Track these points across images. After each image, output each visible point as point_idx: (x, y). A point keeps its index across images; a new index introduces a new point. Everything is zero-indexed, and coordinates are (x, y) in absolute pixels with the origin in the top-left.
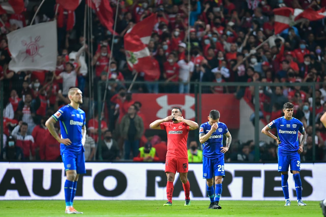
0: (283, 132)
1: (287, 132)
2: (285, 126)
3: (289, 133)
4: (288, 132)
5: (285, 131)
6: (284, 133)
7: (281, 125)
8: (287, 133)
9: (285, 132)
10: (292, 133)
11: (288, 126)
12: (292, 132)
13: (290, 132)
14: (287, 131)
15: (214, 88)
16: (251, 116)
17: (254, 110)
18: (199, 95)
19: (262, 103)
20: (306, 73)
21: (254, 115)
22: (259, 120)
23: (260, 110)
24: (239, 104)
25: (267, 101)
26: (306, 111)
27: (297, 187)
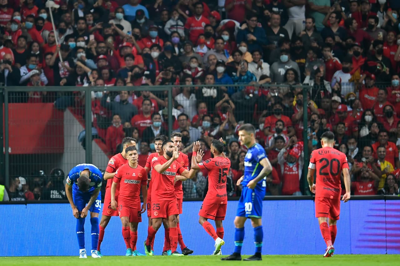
16: (80, 134)
17: (84, 126)
18: (5, 104)
19: (95, 116)
20: (157, 71)
21: (84, 133)
22: (92, 140)
23: (93, 126)
24: (63, 117)
25: (102, 113)
26: (157, 128)
27: (93, 234)
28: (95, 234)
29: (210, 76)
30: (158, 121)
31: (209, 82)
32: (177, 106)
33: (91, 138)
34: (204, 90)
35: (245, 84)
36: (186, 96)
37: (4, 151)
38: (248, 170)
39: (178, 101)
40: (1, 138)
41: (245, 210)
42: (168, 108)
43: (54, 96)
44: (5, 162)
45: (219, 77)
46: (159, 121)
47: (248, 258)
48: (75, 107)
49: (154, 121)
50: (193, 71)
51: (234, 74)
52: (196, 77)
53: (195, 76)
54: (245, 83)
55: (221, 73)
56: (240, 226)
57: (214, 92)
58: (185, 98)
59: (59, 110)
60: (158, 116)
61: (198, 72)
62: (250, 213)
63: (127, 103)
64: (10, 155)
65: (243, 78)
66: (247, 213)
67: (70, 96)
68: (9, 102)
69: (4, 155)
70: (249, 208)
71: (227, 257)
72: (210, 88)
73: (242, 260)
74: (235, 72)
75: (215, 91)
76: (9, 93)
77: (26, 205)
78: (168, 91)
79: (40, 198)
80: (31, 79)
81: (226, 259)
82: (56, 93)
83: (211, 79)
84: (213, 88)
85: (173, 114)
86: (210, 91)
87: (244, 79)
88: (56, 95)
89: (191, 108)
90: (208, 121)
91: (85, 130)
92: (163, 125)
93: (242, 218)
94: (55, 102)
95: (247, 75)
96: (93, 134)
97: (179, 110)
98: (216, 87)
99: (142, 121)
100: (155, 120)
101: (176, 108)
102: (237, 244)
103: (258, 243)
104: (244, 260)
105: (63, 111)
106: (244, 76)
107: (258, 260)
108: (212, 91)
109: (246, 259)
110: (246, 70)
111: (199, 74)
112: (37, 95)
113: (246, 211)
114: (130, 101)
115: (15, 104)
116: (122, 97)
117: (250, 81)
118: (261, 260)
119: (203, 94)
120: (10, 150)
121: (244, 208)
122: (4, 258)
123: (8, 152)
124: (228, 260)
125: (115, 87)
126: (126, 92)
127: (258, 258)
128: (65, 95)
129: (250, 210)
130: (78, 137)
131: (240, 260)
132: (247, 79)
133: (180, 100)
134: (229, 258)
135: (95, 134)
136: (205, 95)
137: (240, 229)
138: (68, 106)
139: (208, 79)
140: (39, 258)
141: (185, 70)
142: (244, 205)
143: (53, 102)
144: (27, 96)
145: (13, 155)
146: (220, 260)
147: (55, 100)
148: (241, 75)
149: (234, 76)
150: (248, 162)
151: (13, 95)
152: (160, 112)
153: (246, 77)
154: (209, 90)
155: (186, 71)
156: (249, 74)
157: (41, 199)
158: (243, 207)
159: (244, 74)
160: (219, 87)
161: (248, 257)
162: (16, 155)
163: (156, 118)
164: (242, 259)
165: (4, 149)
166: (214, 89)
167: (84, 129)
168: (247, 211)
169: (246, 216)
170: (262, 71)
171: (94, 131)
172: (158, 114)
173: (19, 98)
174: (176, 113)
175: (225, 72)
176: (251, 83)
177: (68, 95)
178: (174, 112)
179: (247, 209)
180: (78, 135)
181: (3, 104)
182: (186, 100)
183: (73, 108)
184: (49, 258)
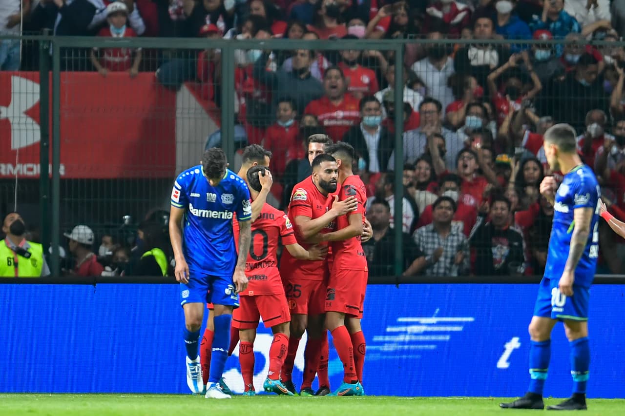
0: (197, 212)
1: (206, 213)
2: (204, 196)
3: (212, 217)
4: (209, 213)
5: (200, 211)
6: (200, 215)
7: (192, 195)
8: (207, 216)
9: (202, 213)
10: (219, 217)
11: (212, 197)
12: (220, 213)
13: (213, 214)
14: (207, 211)
15: (102, 51)
16: (210, 139)
17: (219, 122)
18: (53, 74)
19: (243, 101)
20: (374, 9)
21: (218, 136)
22: (235, 151)
23: (237, 122)
24: (173, 103)
25: (258, 93)
26: (372, 128)
27: (218, 349)
28: (222, 350)
29: (484, 21)
30: (372, 115)
31: (482, 32)
32: (414, 82)
33: (232, 146)
34: (472, 52)
35: (558, 39)
36: (433, 63)
37: (50, 171)
38: (559, 220)
39: (417, 72)
40: (45, 144)
41: (551, 305)
42: (394, 87)
43: (157, 59)
44: (51, 194)
45: (501, 23)
46: (376, 115)
47: (558, 405)
48: (199, 81)
49: (365, 115)
50: (447, 9)
51: (535, 17)
52: (452, 22)
53: (450, 20)
54: (557, 36)
55: (505, 15)
56: (541, 336)
57: (491, 57)
58: (431, 66)
59: (167, 87)
60: (373, 104)
61: (457, 12)
62: (561, 310)
63: (309, 76)
64: (63, 181)
65: (552, 26)
66: (554, 309)
67: (190, 60)
68: (63, 68)
69: (51, 181)
70: (560, 300)
71: (514, 403)
72: (483, 46)
73: (545, 408)
74: (536, 14)
75: (495, 54)
76: (63, 50)
77: (94, 284)
78: (395, 52)
79: (123, 271)
80: (109, 21)
81: (512, 405)
82: (160, 51)
83: (486, 26)
84: (490, 47)
85: (405, 100)
86: (484, 54)
87: (554, 29)
88: (161, 55)
89: (443, 88)
90: (477, 115)
91: (221, 131)
92: (384, 123)
93: (546, 320)
94: (158, 70)
95: (560, 20)
96: (237, 140)
97: (416, 90)
98: (496, 45)
99: (328, 115)
100: (367, 113)
101: (411, 87)
102: (535, 375)
103: (579, 373)
104: (550, 409)
105: (175, 89)
106: (555, 22)
107: (580, 409)
108: (488, 54)
109: (554, 406)
110: (559, 9)
111: (459, 17)
112: (121, 55)
113: (553, 304)
114: (314, 70)
115: (74, 73)
116: (296, 62)
117: (567, 33)
118: (586, 408)
119: (469, 61)
120: (62, 171)
121: (550, 299)
122: (47, 397)
123: (59, 174)
124: (515, 407)
125: (285, 40)
126: (306, 52)
127: (578, 405)
128: (180, 56)
129: (562, 303)
130: (204, 145)
131: (542, 408)
132: (562, 28)
133: (420, 71)
134: (517, 404)
135: (240, 139)
136: (474, 63)
137: (540, 342)
138: (186, 80)
139: (480, 25)
140: (119, 396)
141: (428, 10)
142: (550, 292)
143: (155, 70)
144: (86, 57)
145: (70, 180)
146: (500, 409)
147: (158, 67)
148: (549, 21)
149: (536, 22)
150: (560, 202)
151: (70, 55)
152: (379, 96)
153: (558, 24)
154: (481, 53)
155: (432, 11)
156: (565, 18)
157: (127, 274)
158: (547, 297)
159: (555, 18)
160: (503, 45)
161: (558, 403)
162: (76, 180)
163: (370, 109)
164: (546, 406)
165: (50, 167)
166: (492, 50)
167: (218, 129)
168: (556, 306)
169: (552, 316)
170: (595, 12)
171: (239, 133)
172: (374, 99)
173: (76, 61)
174: (412, 97)
175: (513, 12)
176: (569, 38)
177: (187, 57)
178: (407, 96)
179: (555, 300)
180: (207, 139)
181: (50, 73)
182: (433, 71)
183: (196, 84)
184: (140, 398)
